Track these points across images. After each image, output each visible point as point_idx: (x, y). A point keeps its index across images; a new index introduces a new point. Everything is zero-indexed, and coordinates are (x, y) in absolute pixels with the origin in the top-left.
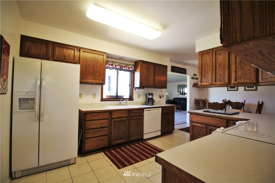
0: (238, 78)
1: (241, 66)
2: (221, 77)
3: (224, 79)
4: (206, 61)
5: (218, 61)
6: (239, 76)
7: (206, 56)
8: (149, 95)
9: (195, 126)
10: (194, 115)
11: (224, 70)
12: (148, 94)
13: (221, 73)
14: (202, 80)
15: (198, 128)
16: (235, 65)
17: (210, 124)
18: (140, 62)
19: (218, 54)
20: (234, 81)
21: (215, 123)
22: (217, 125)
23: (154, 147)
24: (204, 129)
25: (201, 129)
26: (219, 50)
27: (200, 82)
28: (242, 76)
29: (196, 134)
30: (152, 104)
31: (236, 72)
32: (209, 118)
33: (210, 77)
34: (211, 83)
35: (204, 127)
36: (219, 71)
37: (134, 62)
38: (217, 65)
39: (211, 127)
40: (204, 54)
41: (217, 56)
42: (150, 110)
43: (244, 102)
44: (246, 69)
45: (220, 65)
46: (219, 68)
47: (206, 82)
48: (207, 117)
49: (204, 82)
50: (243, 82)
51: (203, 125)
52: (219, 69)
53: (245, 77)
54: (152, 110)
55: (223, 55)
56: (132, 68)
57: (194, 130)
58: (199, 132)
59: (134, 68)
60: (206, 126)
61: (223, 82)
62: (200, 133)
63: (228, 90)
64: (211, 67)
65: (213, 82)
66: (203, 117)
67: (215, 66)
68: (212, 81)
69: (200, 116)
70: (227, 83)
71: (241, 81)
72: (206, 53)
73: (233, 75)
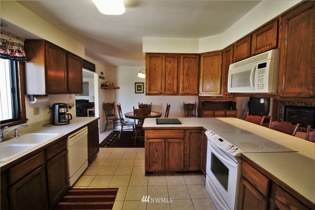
0: (185, 88)
1: (187, 78)
2: (170, 86)
3: (173, 89)
4: (155, 66)
5: (168, 69)
6: (186, 87)
7: (155, 60)
8: (60, 107)
9: (152, 143)
10: (151, 131)
11: (173, 79)
12: (57, 106)
13: (170, 82)
14: (151, 87)
15: (156, 144)
16: (183, 76)
17: (169, 137)
18: (43, 43)
19: (167, 62)
20: (181, 91)
21: (173, 135)
22: (176, 137)
23: (95, 190)
24: (163, 143)
25: (158, 144)
26: (169, 57)
27: (148, 90)
28: (187, 87)
29: (153, 151)
30: (66, 123)
31: (183, 83)
32: (168, 131)
33: (160, 85)
34: (161, 92)
35: (162, 142)
36: (169, 80)
37: (24, 40)
38: (166, 73)
39: (170, 140)
40: (153, 57)
41: (167, 63)
42: (75, 135)
43: (150, 104)
44: (191, 81)
45: (169, 74)
46: (169, 76)
47: (155, 90)
48: (166, 130)
49: (154, 91)
50: (189, 93)
51: (161, 140)
52: (169, 78)
53: (190, 88)
54: (77, 134)
55: (172, 63)
56: (19, 52)
57: (151, 147)
58: (156, 148)
59: (26, 54)
60: (164, 140)
61: (172, 91)
62: (158, 149)
63: (136, 93)
64: (161, 74)
65: (163, 91)
66: (161, 130)
67: (164, 73)
68: (162, 89)
69: (158, 130)
70: (176, 93)
71: (187, 92)
72: (154, 57)
73: (181, 85)
